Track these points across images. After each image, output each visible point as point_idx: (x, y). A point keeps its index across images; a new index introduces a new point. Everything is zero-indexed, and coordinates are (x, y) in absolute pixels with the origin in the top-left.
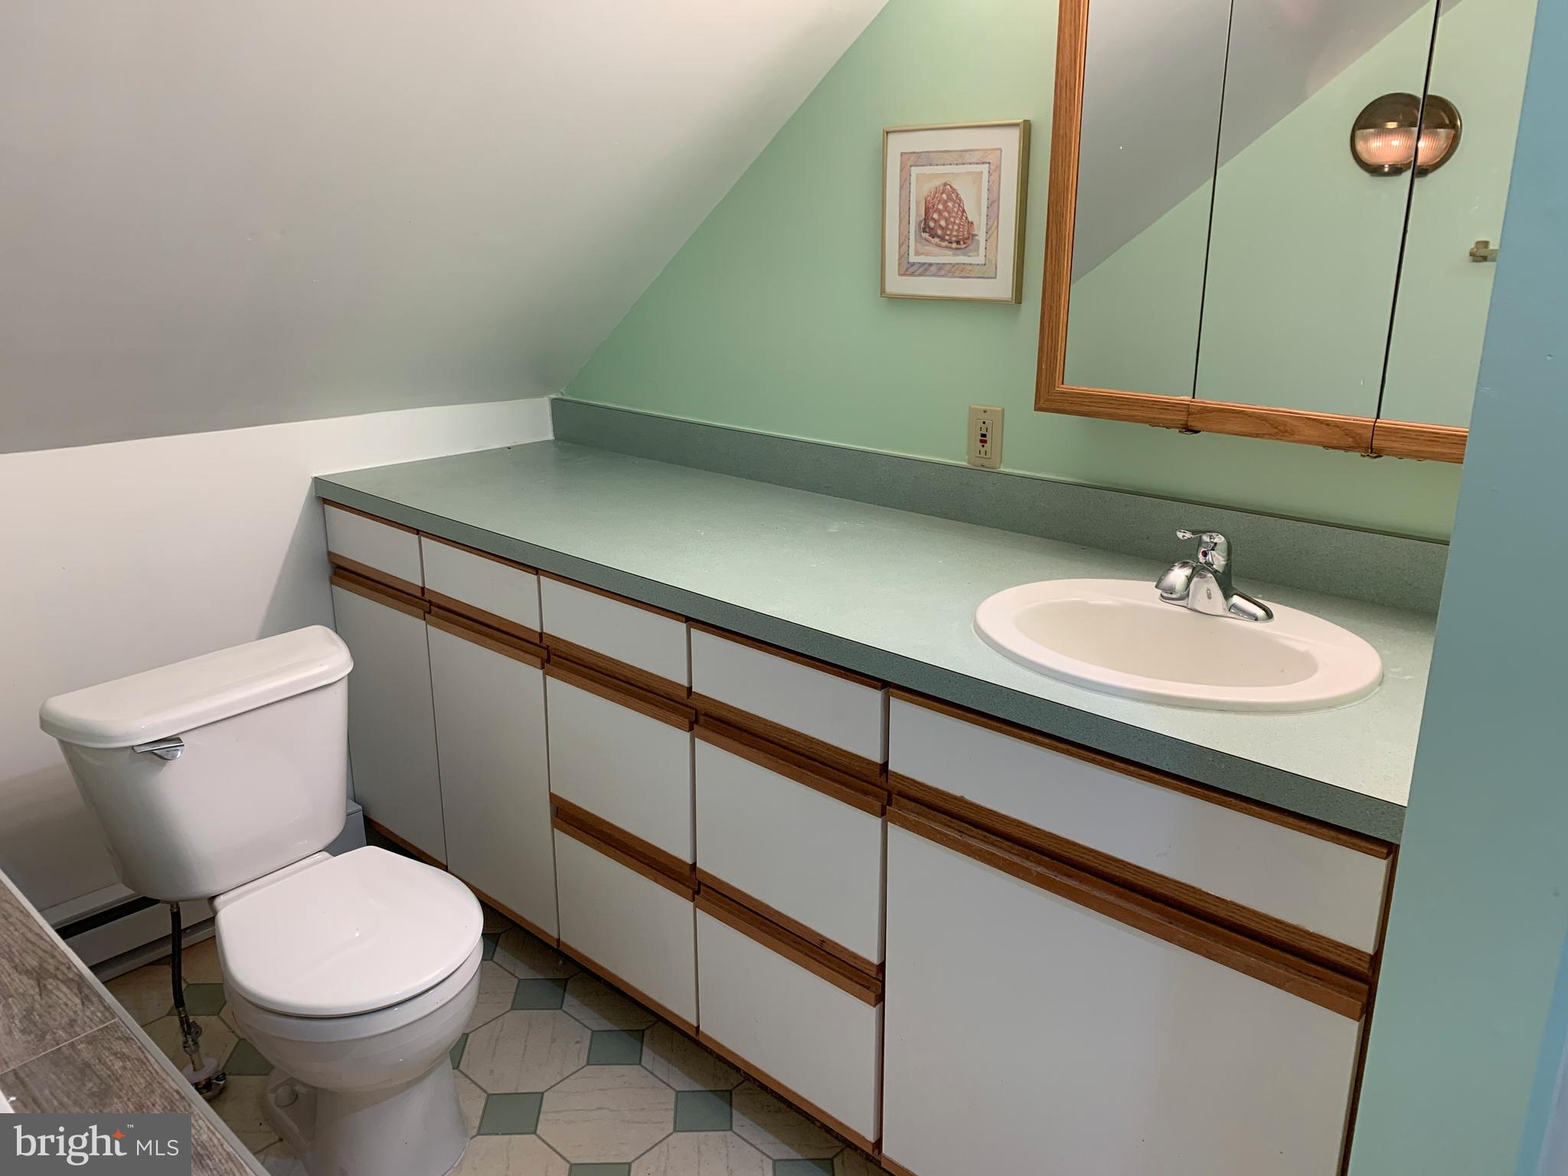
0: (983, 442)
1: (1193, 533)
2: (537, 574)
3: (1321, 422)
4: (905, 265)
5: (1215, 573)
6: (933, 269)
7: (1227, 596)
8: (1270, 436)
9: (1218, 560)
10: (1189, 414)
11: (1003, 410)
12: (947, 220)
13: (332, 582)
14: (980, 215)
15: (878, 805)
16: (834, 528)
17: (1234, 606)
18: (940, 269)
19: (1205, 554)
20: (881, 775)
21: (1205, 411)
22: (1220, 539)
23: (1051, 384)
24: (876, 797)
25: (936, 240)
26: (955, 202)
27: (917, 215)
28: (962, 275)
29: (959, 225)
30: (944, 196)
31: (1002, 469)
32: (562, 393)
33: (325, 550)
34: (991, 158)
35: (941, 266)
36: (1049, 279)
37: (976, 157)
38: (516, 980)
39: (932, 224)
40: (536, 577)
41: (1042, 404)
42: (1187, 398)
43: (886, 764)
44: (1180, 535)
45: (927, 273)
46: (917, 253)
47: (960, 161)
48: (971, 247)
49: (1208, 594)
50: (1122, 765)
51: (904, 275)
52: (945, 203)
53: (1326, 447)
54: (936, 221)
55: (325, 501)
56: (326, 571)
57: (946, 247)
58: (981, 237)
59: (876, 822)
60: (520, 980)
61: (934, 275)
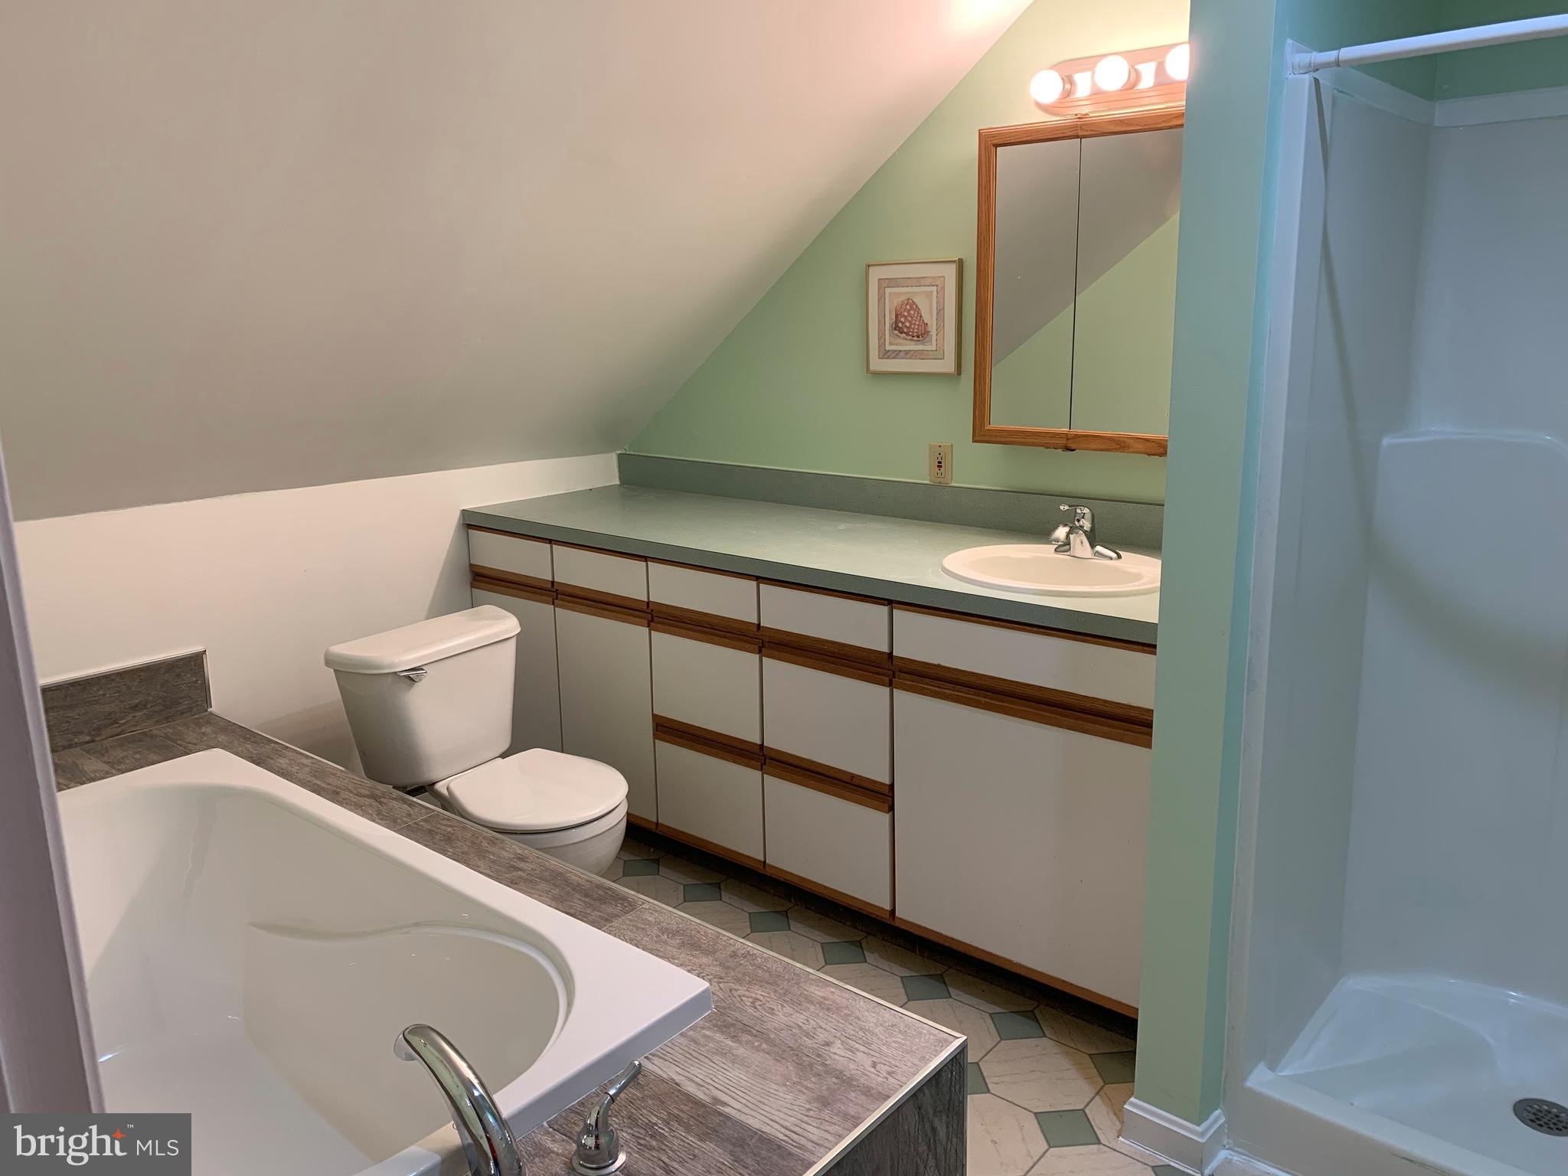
0: (940, 467)
1: (1069, 506)
2: (646, 561)
3: (1145, 439)
4: (883, 352)
5: (1085, 532)
6: (902, 354)
7: (1093, 546)
8: (1116, 450)
9: (1087, 524)
10: (1068, 439)
11: (952, 445)
12: (910, 322)
13: (472, 586)
14: (932, 318)
15: (887, 679)
16: (842, 527)
17: (1097, 552)
18: (906, 354)
19: (1078, 521)
20: (888, 659)
21: (1077, 436)
22: (1086, 511)
23: (983, 424)
24: (885, 675)
25: (904, 335)
26: (915, 310)
27: (890, 319)
28: (922, 357)
29: (918, 325)
30: (908, 307)
31: (953, 484)
32: (625, 450)
33: (467, 563)
34: (939, 282)
35: (907, 352)
36: (978, 359)
37: (928, 282)
38: (623, 862)
39: (900, 325)
40: (645, 563)
41: (976, 439)
42: (1066, 430)
43: (892, 653)
44: (1062, 508)
45: (898, 356)
46: (891, 344)
47: (918, 284)
48: (927, 339)
49: (1081, 545)
50: (1029, 628)
51: (883, 358)
52: (909, 311)
53: (1148, 455)
54: (902, 323)
55: (470, 526)
56: (468, 577)
57: (910, 340)
58: (933, 332)
59: (885, 691)
60: (625, 861)
61: (903, 358)
